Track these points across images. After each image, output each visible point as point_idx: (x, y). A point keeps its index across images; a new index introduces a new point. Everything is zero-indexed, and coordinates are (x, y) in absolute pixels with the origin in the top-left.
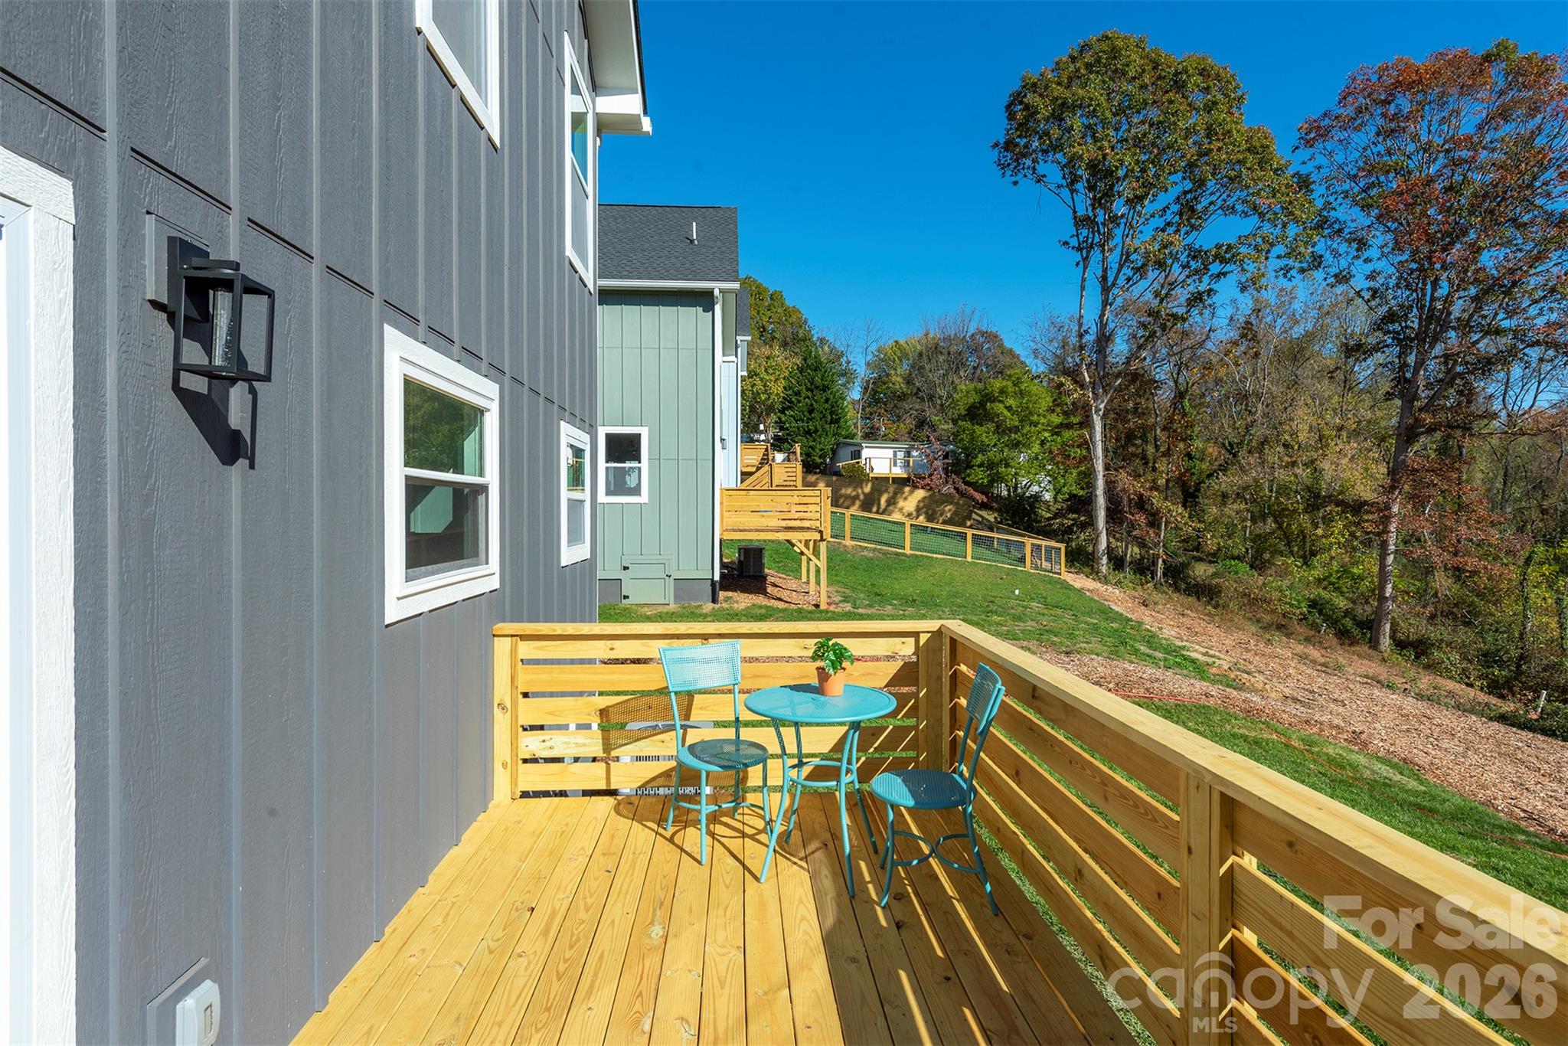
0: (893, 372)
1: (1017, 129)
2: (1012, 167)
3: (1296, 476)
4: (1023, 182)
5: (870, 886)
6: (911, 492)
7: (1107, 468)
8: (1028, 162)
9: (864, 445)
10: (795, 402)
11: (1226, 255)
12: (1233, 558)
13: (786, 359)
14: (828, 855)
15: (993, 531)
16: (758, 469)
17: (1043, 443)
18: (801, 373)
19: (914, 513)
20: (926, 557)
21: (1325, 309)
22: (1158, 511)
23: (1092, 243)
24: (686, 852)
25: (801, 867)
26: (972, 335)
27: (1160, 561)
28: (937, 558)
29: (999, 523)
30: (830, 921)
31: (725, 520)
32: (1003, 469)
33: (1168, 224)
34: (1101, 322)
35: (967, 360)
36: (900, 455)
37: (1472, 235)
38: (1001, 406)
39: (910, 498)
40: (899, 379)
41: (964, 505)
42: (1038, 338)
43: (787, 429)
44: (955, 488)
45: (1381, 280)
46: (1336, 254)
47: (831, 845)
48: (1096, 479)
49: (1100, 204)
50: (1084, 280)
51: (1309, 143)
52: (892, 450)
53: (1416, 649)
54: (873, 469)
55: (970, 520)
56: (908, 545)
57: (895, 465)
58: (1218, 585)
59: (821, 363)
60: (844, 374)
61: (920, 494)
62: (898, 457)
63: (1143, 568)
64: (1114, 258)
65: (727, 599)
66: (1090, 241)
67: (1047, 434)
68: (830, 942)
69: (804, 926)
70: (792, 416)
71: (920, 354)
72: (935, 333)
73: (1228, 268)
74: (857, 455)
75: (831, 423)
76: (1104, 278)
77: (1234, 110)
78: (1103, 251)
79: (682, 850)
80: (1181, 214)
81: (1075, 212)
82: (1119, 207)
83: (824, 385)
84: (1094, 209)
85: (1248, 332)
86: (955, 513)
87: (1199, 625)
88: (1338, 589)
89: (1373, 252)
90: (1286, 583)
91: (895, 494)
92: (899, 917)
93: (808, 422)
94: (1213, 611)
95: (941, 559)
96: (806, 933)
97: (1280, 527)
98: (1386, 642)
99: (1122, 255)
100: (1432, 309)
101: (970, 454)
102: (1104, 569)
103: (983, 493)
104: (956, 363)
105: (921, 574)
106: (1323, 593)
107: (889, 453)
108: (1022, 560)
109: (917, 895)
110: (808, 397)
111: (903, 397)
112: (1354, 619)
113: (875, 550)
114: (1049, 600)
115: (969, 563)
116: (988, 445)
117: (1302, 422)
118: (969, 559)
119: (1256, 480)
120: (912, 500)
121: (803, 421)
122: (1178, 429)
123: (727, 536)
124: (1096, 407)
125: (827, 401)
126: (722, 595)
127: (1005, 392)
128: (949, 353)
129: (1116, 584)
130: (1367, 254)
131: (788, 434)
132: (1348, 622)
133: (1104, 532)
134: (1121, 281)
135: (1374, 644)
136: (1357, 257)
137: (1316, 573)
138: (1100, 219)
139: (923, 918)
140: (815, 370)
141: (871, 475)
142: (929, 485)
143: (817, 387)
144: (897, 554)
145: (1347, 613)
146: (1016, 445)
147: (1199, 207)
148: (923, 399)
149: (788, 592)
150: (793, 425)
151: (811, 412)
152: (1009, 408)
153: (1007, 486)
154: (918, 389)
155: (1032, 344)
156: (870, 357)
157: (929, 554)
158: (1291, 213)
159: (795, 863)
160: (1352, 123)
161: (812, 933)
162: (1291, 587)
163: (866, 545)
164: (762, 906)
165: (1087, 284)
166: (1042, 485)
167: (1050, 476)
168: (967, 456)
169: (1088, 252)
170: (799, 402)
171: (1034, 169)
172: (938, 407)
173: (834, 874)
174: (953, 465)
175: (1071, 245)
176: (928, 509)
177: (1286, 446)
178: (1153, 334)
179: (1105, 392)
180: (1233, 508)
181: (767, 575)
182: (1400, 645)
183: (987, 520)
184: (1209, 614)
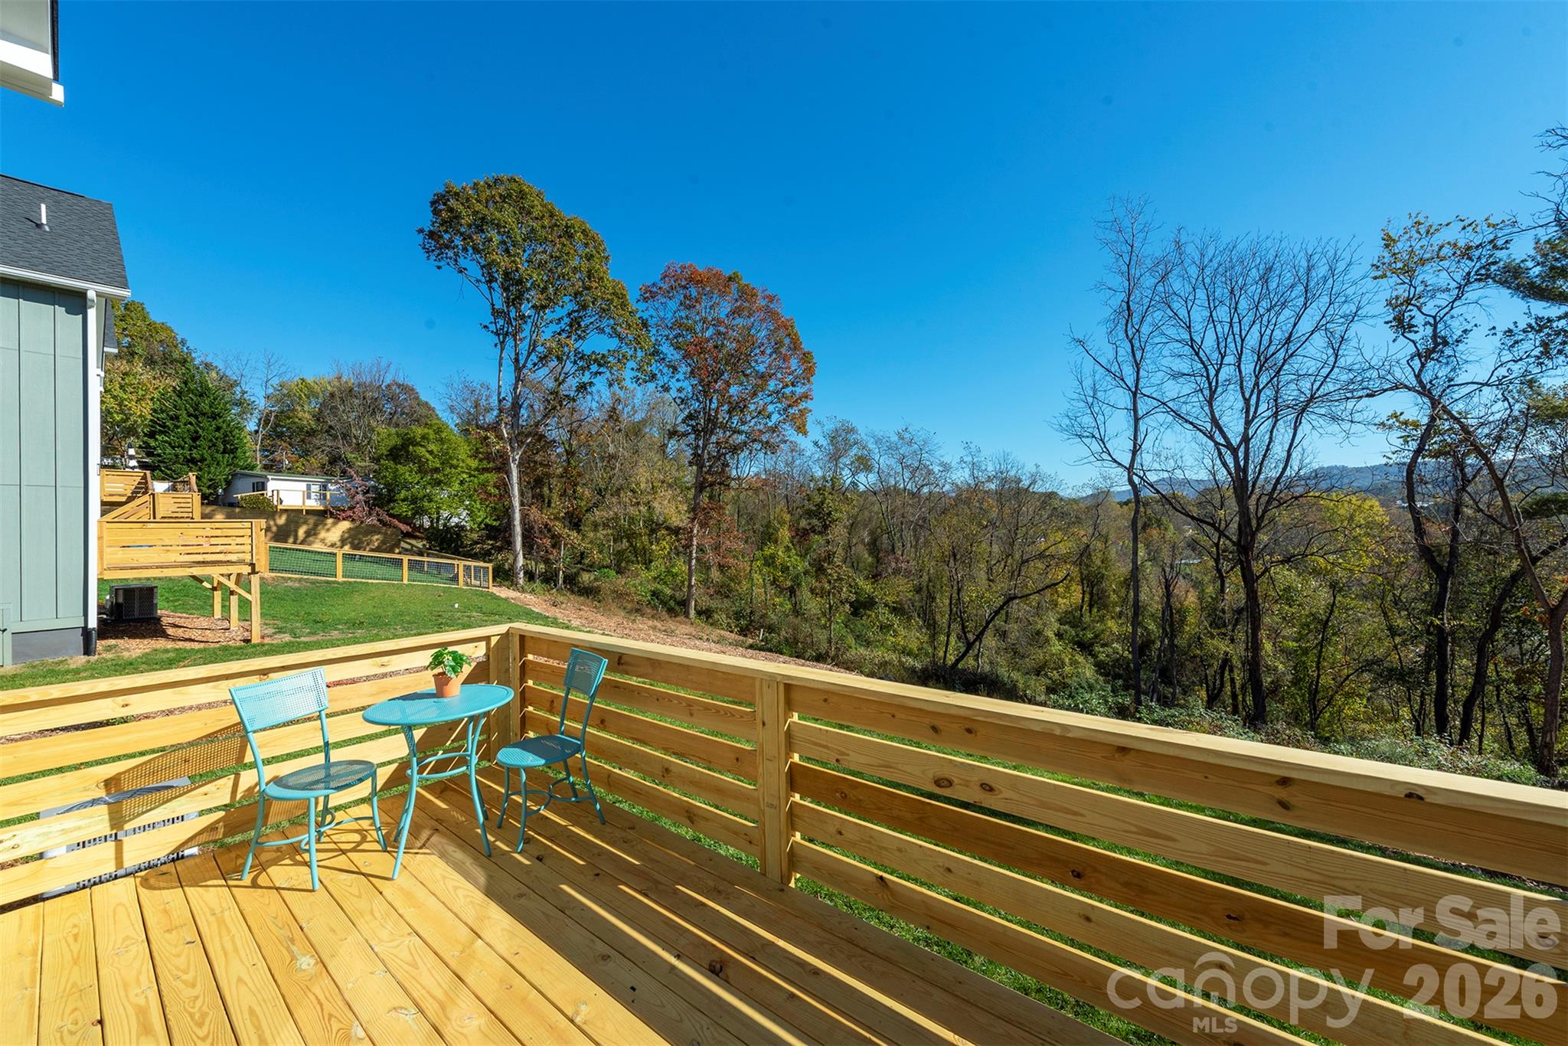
0: (299, 408)
1: (442, 225)
2: (436, 253)
3: (639, 511)
4: (445, 268)
5: (498, 843)
6: (335, 524)
7: (522, 504)
8: (451, 254)
9: (270, 477)
10: (172, 427)
11: (601, 361)
12: (604, 567)
13: (155, 379)
14: (444, 835)
15: (423, 556)
16: (130, 499)
17: (462, 483)
18: (179, 397)
19: (339, 544)
20: (361, 582)
21: (652, 405)
22: (560, 535)
23: (507, 331)
24: (284, 889)
25: (425, 854)
26: (389, 385)
27: (561, 572)
28: (372, 583)
29: (428, 549)
30: (482, 880)
31: (105, 557)
32: (426, 504)
33: (563, 330)
34: (515, 393)
35: (383, 406)
36: (315, 488)
37: (726, 376)
38: (423, 449)
39: (333, 530)
40: (306, 415)
41: (392, 535)
42: (454, 397)
43: (159, 455)
44: (379, 520)
45: (684, 393)
46: (662, 374)
47: (440, 827)
48: (514, 513)
49: (514, 304)
50: (501, 358)
51: (646, 300)
52: (305, 484)
53: (705, 614)
54: (281, 502)
55: (398, 548)
56: (340, 572)
57: (309, 497)
58: (598, 587)
59: (208, 389)
60: (239, 403)
61: (345, 525)
62: (312, 490)
63: (549, 579)
64: (524, 347)
65: (109, 649)
66: (505, 329)
67: (465, 476)
68: (491, 892)
69: (460, 893)
70: (166, 442)
71: (332, 395)
72: (350, 379)
73: (602, 369)
74: (262, 486)
75: (225, 452)
76: (517, 360)
77: (603, 264)
78: (515, 340)
79: (277, 889)
80: (571, 326)
81: (493, 305)
82: (526, 309)
83: (213, 413)
84: (508, 307)
85: (613, 415)
86: (383, 542)
87: (592, 616)
88: (665, 583)
89: (681, 376)
90: (637, 582)
91: (316, 525)
92: (537, 854)
93: (190, 450)
94: (598, 604)
95: (377, 584)
96: (466, 896)
97: (631, 545)
98: (692, 612)
99: (530, 346)
100: (710, 415)
101: (391, 488)
102: (521, 581)
103: (407, 524)
104: (372, 408)
105: (358, 599)
106: (659, 586)
107: (303, 486)
108: (455, 579)
109: (539, 834)
110: (191, 423)
111: (312, 433)
112: (675, 601)
113: (300, 580)
114: (484, 610)
115: (407, 585)
116: (411, 483)
117: (642, 476)
118: (405, 582)
119: (616, 514)
120: (335, 532)
121: (183, 448)
122: (571, 480)
123: (108, 576)
124: (513, 458)
125: (218, 429)
126: (100, 645)
127: (427, 439)
128: (364, 398)
129: (530, 592)
130: (677, 377)
131: (159, 461)
132: (672, 603)
133: (521, 553)
134: (529, 365)
135: (687, 615)
136: (673, 377)
137: (654, 574)
138: (513, 314)
139: (554, 847)
140: (201, 395)
141: (280, 507)
142: (351, 517)
143: (204, 414)
144: (327, 582)
145: (672, 597)
146: (438, 483)
147: (583, 324)
148: (335, 437)
149: (200, 632)
150: (168, 451)
151: (195, 439)
152: (431, 452)
153: (430, 517)
154: (330, 427)
155: (448, 401)
156: (270, 390)
157: (363, 580)
158: (639, 343)
159: (417, 853)
160: (668, 294)
161: (470, 894)
162: (641, 584)
163: (290, 576)
164: (408, 895)
165: (504, 361)
166: (462, 517)
167: (468, 510)
168: (389, 491)
169: (504, 338)
170: (178, 427)
171: (456, 261)
172: (354, 445)
173: (460, 847)
174: (375, 499)
175: (491, 329)
176: (353, 539)
177: (633, 491)
178: (554, 408)
179: (520, 447)
180: (602, 533)
181: (161, 617)
182: (699, 613)
183: (416, 547)
184: (595, 607)
